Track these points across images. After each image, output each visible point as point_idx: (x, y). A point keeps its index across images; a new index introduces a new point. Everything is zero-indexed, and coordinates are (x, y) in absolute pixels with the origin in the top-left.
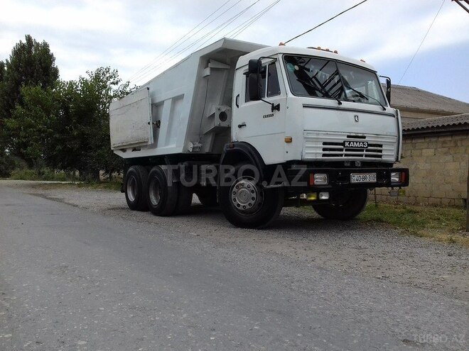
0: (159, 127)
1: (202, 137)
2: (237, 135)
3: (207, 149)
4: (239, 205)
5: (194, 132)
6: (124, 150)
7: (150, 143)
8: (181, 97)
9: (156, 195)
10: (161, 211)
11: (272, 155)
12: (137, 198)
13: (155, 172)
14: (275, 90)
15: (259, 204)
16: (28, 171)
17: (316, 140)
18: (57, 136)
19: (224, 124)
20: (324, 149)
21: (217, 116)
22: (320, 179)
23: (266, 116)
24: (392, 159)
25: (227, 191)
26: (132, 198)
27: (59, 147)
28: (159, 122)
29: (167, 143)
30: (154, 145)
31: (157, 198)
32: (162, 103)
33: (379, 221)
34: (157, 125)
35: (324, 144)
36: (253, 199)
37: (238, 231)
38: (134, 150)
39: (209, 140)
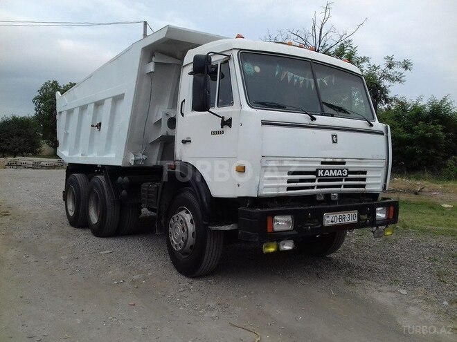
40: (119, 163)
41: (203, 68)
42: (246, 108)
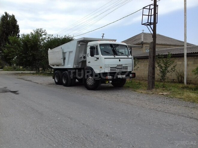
0: (65, 59)
1: (78, 63)
2: (88, 65)
3: (80, 67)
4: (89, 84)
5: (76, 62)
6: (54, 66)
7: (62, 64)
8: (72, 52)
9: (64, 80)
10: (66, 85)
11: (97, 71)
12: (58, 81)
13: (64, 73)
14: (98, 54)
15: (94, 84)
16: (10, 67)
17: (108, 67)
18: (24, 55)
19: (85, 60)
20: (111, 69)
21: (83, 58)
22: (109, 77)
23: (95, 60)
24: (131, 70)
25: (86, 80)
26: (57, 81)
27: (25, 60)
28: (65, 58)
29: (68, 65)
30: (64, 65)
31: (65, 81)
32: (66, 52)
33: (129, 87)
34: (64, 59)
35: (111, 68)
36: (93, 82)
37: (89, 91)
38: (57, 66)
39: (81, 64)
40: (72, 67)
41: (92, 48)
42: (101, 56)
